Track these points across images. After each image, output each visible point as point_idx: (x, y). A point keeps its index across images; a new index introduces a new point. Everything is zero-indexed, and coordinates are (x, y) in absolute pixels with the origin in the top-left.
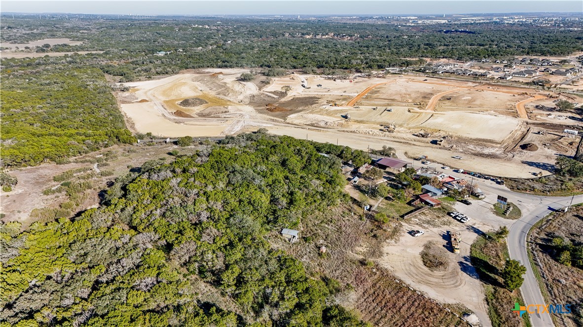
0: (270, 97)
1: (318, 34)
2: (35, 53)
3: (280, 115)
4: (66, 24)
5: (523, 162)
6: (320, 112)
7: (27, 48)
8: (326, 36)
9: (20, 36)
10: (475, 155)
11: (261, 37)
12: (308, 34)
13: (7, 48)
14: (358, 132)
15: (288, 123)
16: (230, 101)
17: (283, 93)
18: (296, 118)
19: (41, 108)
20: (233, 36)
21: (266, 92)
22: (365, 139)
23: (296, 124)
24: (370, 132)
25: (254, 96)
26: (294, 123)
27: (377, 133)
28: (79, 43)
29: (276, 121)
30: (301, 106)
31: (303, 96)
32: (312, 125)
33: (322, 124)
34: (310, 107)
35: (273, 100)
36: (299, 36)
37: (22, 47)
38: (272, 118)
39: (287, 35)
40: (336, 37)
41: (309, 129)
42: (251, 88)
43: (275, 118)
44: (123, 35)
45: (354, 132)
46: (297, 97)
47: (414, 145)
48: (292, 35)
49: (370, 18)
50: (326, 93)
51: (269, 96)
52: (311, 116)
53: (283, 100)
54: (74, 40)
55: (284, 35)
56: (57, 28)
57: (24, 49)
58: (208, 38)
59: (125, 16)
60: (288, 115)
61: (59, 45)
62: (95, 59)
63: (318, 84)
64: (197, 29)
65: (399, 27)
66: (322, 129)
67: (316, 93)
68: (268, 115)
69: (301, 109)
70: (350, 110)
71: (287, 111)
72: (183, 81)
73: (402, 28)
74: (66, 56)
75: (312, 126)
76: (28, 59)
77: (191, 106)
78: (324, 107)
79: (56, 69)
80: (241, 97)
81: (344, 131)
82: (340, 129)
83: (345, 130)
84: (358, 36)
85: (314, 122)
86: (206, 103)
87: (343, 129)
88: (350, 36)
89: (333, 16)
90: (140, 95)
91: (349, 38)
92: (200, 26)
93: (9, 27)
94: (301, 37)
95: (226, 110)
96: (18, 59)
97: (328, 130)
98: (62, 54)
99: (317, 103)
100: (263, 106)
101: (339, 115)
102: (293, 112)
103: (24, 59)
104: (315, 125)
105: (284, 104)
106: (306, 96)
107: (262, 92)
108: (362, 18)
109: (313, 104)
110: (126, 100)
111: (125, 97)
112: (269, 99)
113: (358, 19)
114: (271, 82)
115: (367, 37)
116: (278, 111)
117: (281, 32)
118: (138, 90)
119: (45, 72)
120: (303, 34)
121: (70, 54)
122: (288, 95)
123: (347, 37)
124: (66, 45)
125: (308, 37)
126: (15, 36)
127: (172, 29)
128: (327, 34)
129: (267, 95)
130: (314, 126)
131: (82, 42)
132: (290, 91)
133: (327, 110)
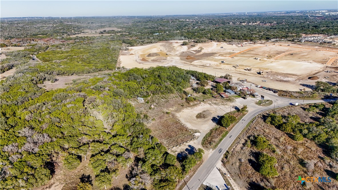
1: (250, 22)
2: (98, 34)
3: (190, 61)
4: (118, 21)
5: (301, 85)
6: (212, 60)
7: (96, 32)
8: (255, 24)
9: (95, 27)
10: (277, 80)
11: (215, 25)
12: (244, 22)
13: (87, 32)
14: (223, 69)
15: (191, 65)
16: (171, 55)
17: (199, 51)
18: (197, 62)
19: (85, 56)
20: (199, 24)
21: (191, 50)
25: (184, 52)
26: (194, 64)
28: (119, 30)
29: (186, 64)
30: (205, 57)
31: (209, 52)
32: (203, 66)
33: (208, 65)
35: (192, 54)
36: (238, 23)
37: (94, 32)
38: (186, 62)
39: (231, 23)
40: (261, 24)
41: (200, 67)
42: (185, 48)
43: (187, 62)
44: (143, 25)
45: (221, 69)
46: (206, 53)
47: (248, 75)
48: (234, 23)
49: (294, 12)
50: (222, 51)
52: (205, 61)
54: (119, 28)
55: (229, 23)
56: (114, 23)
57: (94, 33)
58: (185, 26)
59: (150, 16)
60: (194, 61)
61: (110, 31)
62: (123, 37)
63: (222, 47)
64: (181, 21)
65: (309, 17)
66: (206, 67)
67: (217, 51)
68: (184, 61)
70: (228, 59)
71: (195, 59)
72: (156, 46)
73: (311, 17)
74: (111, 35)
76: (93, 37)
77: (151, 57)
78: (216, 57)
79: (102, 41)
80: (177, 53)
81: (216, 68)
83: (218, 68)
84: (276, 23)
85: (204, 64)
86: (159, 55)
88: (270, 23)
89: (269, 12)
90: (132, 52)
91: (269, 24)
92: (184, 20)
93: (92, 23)
94: (240, 24)
95: (166, 58)
96: (89, 37)
97: (208, 67)
98: (109, 35)
99: (214, 56)
100: (185, 57)
101: (220, 61)
102: (198, 59)
103: (92, 37)
105: (197, 56)
107: (189, 50)
108: (288, 13)
109: (211, 56)
110: (125, 54)
111: (125, 53)
112: (190, 54)
113: (285, 13)
114: (196, 46)
115: (282, 24)
116: (191, 59)
117: (228, 21)
118: (132, 50)
119: (97, 42)
120: (241, 22)
121: (113, 34)
122: (201, 52)
123: (268, 23)
124: (113, 30)
125: (244, 24)
126: (93, 26)
127: (168, 21)
128: (256, 22)
129: (190, 52)
130: (204, 66)
131: (121, 29)
132: (203, 50)
133: (216, 59)
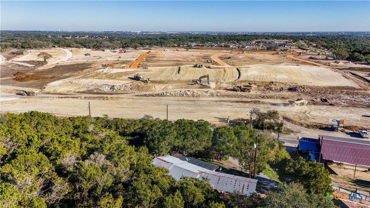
0: (22, 66)
1: (76, 37)
3: (34, 84)
6: (97, 76)
12: (68, 36)
14: (168, 94)
15: (48, 93)
17: (41, 62)
18: (60, 85)
21: (17, 61)
22: (187, 102)
23: (62, 92)
24: (188, 93)
26: (58, 91)
27: (199, 93)
30: (68, 72)
31: (68, 64)
33: (107, 89)
34: (81, 72)
35: (27, 69)
36: (61, 37)
39: (50, 37)
41: (85, 97)
46: (60, 64)
48: (54, 37)
50: (98, 60)
51: (19, 66)
52: (84, 81)
53: (41, 68)
60: (48, 83)
63: (86, 54)
66: (109, 96)
67: (85, 60)
68: (13, 86)
69: (67, 75)
71: (47, 78)
75: (90, 93)
78: (101, 70)
81: (145, 95)
82: (137, 93)
83: (147, 93)
85: (92, 88)
87: (144, 93)
88: (100, 37)
97: (119, 96)
99: (90, 68)
100: (9, 76)
101: (126, 77)
102: (54, 79)
104: (95, 91)
105: (42, 72)
106: (74, 63)
107: (10, 62)
109: (84, 69)
112: (20, 69)
114: (24, 53)
116: (33, 79)
120: (64, 36)
122: (49, 64)
125: (68, 38)
128: (83, 36)
129: (17, 65)
130: (93, 93)
132: (51, 58)
133: (106, 74)
